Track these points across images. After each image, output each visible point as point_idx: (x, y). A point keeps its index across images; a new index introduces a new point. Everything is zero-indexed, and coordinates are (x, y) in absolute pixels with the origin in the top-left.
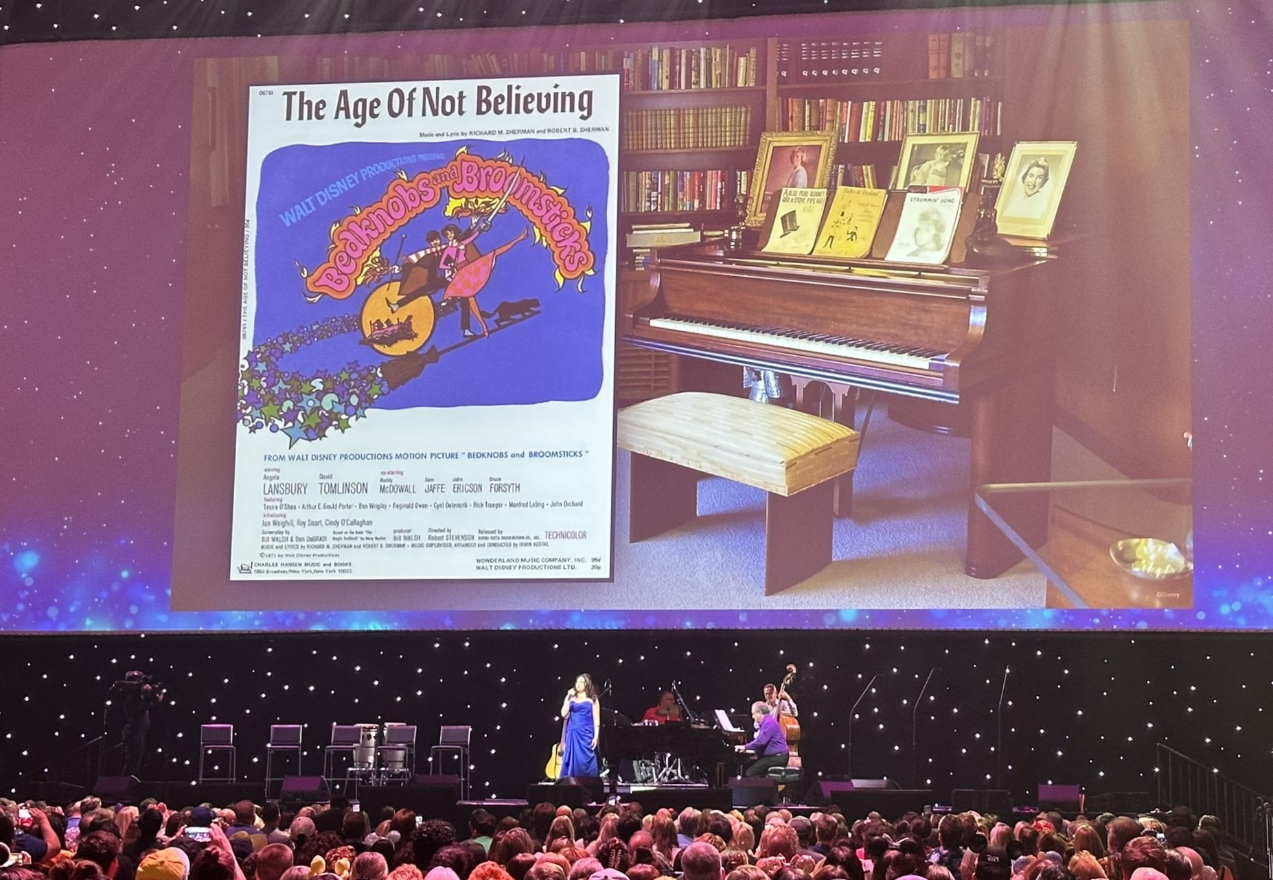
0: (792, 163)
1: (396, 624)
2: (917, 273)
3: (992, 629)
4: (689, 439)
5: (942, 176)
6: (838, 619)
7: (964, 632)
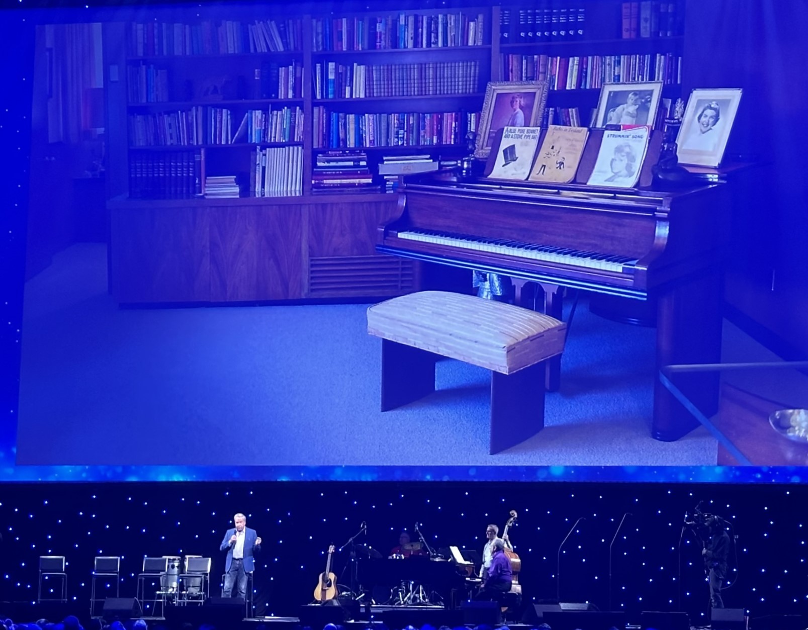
0: (512, 106)
1: (194, 476)
2: (612, 195)
3: (673, 481)
4: (428, 328)
5: (633, 117)
6: (549, 474)
7: (651, 484)
